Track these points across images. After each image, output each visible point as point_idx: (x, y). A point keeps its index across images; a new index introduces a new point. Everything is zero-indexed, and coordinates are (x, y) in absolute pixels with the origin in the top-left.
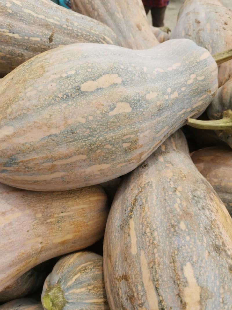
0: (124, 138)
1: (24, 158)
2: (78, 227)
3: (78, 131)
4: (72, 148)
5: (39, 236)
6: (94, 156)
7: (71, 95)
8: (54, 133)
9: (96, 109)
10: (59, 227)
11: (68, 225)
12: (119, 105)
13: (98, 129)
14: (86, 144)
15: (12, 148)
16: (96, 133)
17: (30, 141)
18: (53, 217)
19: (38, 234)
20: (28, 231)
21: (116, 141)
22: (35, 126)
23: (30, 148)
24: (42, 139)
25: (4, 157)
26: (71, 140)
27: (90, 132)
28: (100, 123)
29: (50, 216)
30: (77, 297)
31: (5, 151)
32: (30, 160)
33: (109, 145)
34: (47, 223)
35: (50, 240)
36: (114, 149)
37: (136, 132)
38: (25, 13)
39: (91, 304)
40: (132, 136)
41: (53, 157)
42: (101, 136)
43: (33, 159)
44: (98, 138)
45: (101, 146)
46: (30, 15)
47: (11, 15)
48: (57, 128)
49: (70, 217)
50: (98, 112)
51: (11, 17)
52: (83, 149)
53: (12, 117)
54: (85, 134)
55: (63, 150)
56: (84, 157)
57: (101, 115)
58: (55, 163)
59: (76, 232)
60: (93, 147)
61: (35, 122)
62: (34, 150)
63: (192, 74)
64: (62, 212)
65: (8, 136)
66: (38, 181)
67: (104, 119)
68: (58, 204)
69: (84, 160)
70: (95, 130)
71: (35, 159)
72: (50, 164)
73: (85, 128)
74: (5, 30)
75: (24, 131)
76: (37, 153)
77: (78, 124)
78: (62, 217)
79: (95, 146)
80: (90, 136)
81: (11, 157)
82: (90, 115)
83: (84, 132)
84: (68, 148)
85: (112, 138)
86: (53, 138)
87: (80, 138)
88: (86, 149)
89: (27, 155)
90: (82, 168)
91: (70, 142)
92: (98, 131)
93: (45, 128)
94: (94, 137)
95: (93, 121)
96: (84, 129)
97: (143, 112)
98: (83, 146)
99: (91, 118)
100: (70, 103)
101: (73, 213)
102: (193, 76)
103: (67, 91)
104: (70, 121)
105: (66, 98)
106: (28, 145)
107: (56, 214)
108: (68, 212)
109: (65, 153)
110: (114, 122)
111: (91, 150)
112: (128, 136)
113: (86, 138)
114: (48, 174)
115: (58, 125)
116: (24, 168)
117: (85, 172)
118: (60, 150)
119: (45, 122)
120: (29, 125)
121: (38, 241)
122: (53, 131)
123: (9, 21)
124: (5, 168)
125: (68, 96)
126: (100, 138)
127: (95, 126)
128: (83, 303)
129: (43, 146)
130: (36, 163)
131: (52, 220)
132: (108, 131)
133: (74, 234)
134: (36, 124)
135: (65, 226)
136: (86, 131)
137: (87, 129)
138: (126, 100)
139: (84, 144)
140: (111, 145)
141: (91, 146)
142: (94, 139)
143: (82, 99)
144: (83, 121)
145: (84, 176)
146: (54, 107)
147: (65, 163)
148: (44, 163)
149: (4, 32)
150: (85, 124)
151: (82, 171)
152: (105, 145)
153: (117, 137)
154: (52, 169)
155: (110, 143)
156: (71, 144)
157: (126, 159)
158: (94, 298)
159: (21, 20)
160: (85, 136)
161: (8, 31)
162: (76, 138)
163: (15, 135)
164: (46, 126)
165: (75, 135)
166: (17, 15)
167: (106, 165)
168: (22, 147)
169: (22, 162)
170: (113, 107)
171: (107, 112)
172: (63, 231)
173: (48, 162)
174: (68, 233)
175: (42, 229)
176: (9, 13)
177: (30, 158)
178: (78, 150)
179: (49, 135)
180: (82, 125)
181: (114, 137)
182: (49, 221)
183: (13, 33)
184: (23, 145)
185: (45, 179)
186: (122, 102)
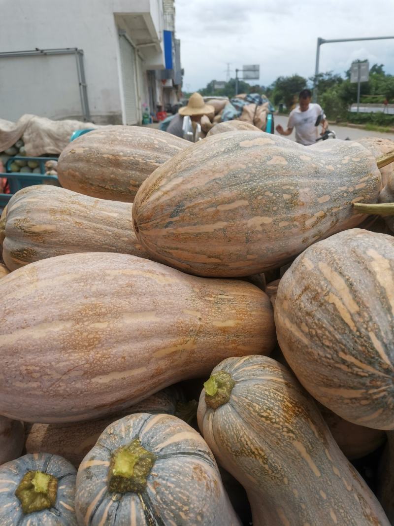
0: (284, 188)
1: (190, 203)
2: (240, 314)
3: (239, 176)
4: (235, 192)
5: (198, 311)
6: (255, 202)
7: (232, 149)
8: (218, 177)
9: (254, 159)
10: (219, 308)
11: (228, 309)
12: (275, 157)
13: (258, 174)
14: (247, 189)
15: (180, 194)
16: (256, 178)
17: (196, 186)
18: (211, 297)
19: (196, 308)
20: (187, 300)
21: (276, 189)
22: (202, 173)
23: (197, 192)
24: (208, 183)
25: (172, 206)
26: (233, 184)
27: (251, 177)
28: (259, 170)
29: (208, 294)
30: (249, 373)
31: (174, 199)
32: (196, 204)
33: (269, 192)
34: (205, 300)
35: (210, 320)
36: (274, 198)
37: (296, 185)
38: (170, 148)
39: (268, 380)
40: (292, 188)
41: (217, 201)
42: (261, 182)
43: (198, 203)
44: (258, 183)
45: (261, 192)
46: (175, 149)
47: (158, 150)
48: (221, 172)
49: (230, 301)
50: (257, 161)
51: (158, 151)
52: (244, 194)
53: (181, 170)
54: (246, 178)
55: (226, 193)
56: (246, 203)
57: (259, 163)
58: (219, 208)
59: (238, 319)
60: (254, 192)
61: (202, 170)
62: (200, 194)
63: (345, 156)
64: (220, 295)
65: (177, 185)
66: (200, 234)
67: (263, 166)
68: (216, 287)
69: (246, 207)
70: (255, 176)
71: (200, 203)
72: (214, 209)
73: (245, 172)
74: (152, 161)
75: (192, 177)
76: (203, 197)
77: (239, 169)
78: (221, 298)
79: (256, 190)
80: (251, 180)
81: (178, 206)
82: (250, 163)
83: (245, 176)
84: (231, 192)
85: (272, 185)
86: (217, 181)
87: (242, 182)
88: (247, 193)
89: (194, 200)
90: (244, 219)
91: (232, 185)
92: (258, 177)
93: (211, 174)
94: (255, 182)
95: (252, 167)
96: (245, 174)
97: (299, 168)
98: (245, 190)
99: (250, 165)
100: (231, 154)
101: (233, 298)
102: (347, 158)
103: (228, 147)
104: (232, 167)
105: (228, 151)
106: (195, 190)
107: (214, 294)
108: (227, 295)
109: (228, 196)
110: (272, 171)
111: (253, 195)
112: (288, 187)
113: (247, 183)
114: (210, 224)
115: (221, 171)
116: (189, 214)
117: (246, 224)
118: (224, 193)
119: (210, 168)
120: (196, 173)
121: (197, 316)
122: (217, 176)
123: (156, 154)
124: (171, 220)
125: (229, 149)
126: (261, 184)
127: (255, 172)
128: (257, 379)
129: (208, 190)
130: (201, 207)
131: (211, 299)
132: (267, 178)
133: (237, 321)
134: (202, 171)
135: (225, 309)
136: (247, 176)
137: (247, 174)
138: (281, 154)
139: (246, 188)
140: (271, 192)
141: (252, 191)
142: (255, 184)
143: (241, 151)
144: (244, 167)
145: (246, 231)
146: (217, 158)
147: (228, 209)
148: (208, 208)
149: (151, 162)
150: (245, 169)
151: (245, 222)
152: (266, 191)
153: (276, 185)
154: (215, 217)
155: (270, 190)
156: (233, 187)
157: (288, 215)
158: (271, 375)
159: (167, 153)
160: (246, 180)
161: (155, 161)
162: (238, 181)
163: (183, 183)
164: (212, 171)
165: (236, 178)
166: (163, 149)
167: (267, 218)
168: (190, 192)
169: (188, 208)
170: (270, 159)
171: (265, 162)
172: (223, 315)
173: (212, 207)
174: (229, 319)
175: (200, 304)
176: (156, 148)
177: (196, 202)
178: (240, 194)
179: (214, 178)
180: (243, 170)
181: (274, 185)
182: (207, 298)
183: (160, 163)
184: (191, 189)
185: (207, 231)
186: (277, 155)
